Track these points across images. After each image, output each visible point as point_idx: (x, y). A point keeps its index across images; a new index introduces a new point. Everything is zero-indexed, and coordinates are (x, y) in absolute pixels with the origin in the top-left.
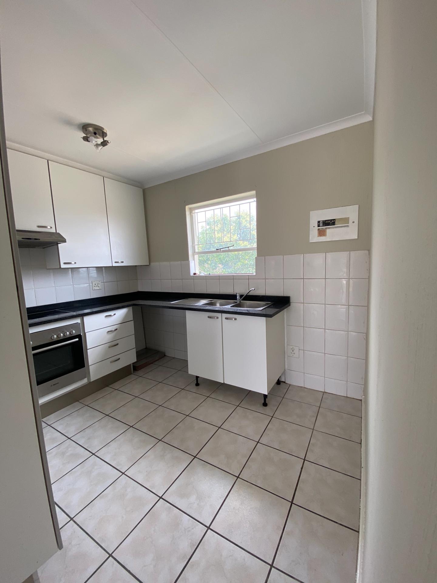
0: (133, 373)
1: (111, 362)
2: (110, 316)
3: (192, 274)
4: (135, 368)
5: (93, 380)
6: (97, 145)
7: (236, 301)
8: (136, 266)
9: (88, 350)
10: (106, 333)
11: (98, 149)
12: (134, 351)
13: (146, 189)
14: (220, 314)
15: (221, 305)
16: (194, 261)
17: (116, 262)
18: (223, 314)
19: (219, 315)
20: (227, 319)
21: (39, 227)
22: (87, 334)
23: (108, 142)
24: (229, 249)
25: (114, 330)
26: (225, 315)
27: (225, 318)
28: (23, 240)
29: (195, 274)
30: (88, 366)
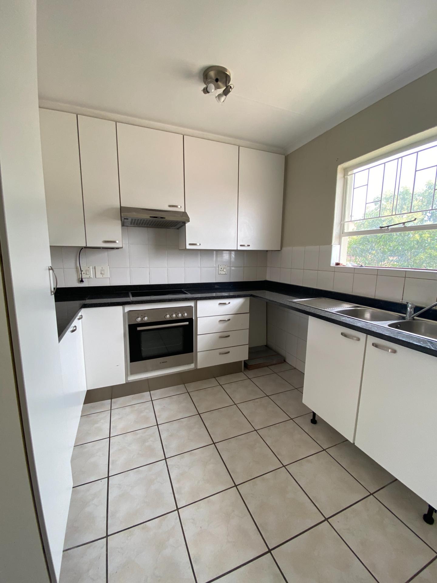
0: (244, 371)
1: (220, 354)
2: (225, 304)
3: (333, 263)
4: (247, 366)
5: (199, 368)
6: (219, 96)
7: (405, 315)
8: (267, 251)
9: (198, 336)
10: (218, 322)
11: (220, 102)
12: (246, 348)
13: (289, 154)
14: (365, 335)
15: (374, 318)
16: (339, 245)
17: (241, 246)
18: (369, 336)
19: (362, 336)
20: (375, 345)
21: (170, 206)
22: (198, 318)
23: (231, 87)
24: (405, 227)
25: (227, 320)
26: (372, 339)
27: (373, 344)
28: (151, 218)
29: (337, 264)
30: (197, 352)
